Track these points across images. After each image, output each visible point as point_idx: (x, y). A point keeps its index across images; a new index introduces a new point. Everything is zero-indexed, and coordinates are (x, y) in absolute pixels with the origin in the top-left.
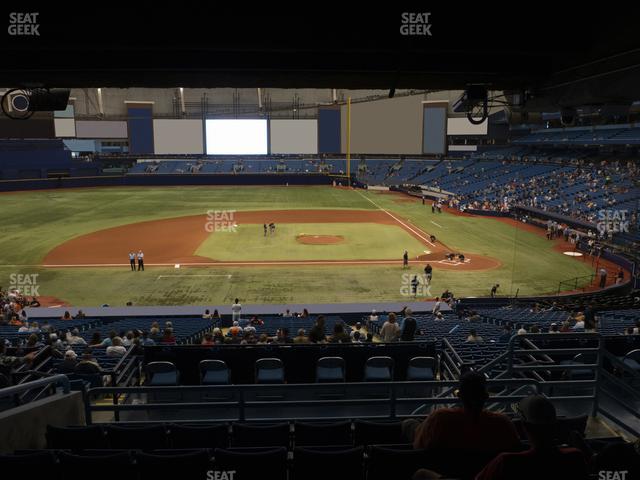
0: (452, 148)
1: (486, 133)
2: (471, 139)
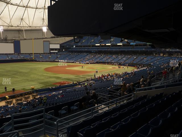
0: (51, 51)
2: (56, 49)
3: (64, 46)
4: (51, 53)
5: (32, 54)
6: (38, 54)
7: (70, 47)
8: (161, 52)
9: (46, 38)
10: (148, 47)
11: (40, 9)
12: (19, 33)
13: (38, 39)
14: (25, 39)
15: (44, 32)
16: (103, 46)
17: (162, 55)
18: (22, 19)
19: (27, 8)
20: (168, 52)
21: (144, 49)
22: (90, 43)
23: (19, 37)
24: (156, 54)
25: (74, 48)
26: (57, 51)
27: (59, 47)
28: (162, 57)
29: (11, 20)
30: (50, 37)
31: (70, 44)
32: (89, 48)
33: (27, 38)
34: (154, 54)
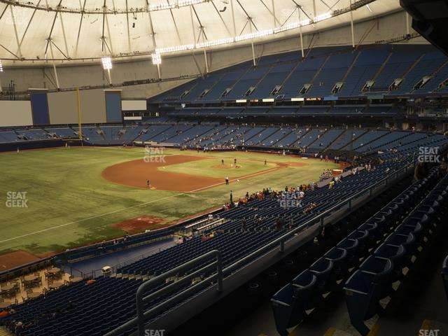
0: (126, 118)
1: (146, 109)
2: (137, 113)
3: (157, 105)
4: (125, 123)
5: (77, 125)
6: (93, 124)
7: (171, 106)
8: (404, 120)
9: (111, 85)
10: (371, 105)
11: (92, 13)
12: (44, 73)
13: (91, 88)
14: (59, 90)
15: (107, 70)
16: (254, 104)
17: (405, 127)
18: (49, 39)
19: (58, 13)
20: (423, 120)
21: (359, 112)
22: (223, 96)
23: (45, 83)
24: (391, 125)
25: (183, 109)
26: (140, 118)
27: (144, 108)
28: (406, 133)
29: (19, 46)
30: (122, 82)
31: (172, 100)
32: (220, 110)
33: (62, 88)
34: (387, 126)
